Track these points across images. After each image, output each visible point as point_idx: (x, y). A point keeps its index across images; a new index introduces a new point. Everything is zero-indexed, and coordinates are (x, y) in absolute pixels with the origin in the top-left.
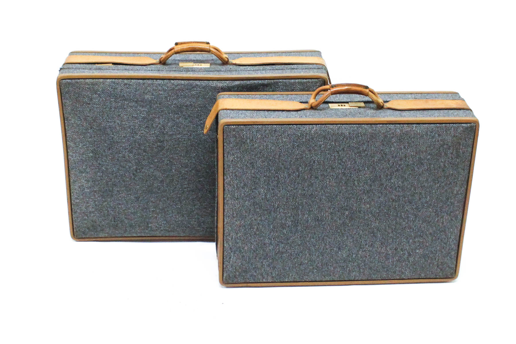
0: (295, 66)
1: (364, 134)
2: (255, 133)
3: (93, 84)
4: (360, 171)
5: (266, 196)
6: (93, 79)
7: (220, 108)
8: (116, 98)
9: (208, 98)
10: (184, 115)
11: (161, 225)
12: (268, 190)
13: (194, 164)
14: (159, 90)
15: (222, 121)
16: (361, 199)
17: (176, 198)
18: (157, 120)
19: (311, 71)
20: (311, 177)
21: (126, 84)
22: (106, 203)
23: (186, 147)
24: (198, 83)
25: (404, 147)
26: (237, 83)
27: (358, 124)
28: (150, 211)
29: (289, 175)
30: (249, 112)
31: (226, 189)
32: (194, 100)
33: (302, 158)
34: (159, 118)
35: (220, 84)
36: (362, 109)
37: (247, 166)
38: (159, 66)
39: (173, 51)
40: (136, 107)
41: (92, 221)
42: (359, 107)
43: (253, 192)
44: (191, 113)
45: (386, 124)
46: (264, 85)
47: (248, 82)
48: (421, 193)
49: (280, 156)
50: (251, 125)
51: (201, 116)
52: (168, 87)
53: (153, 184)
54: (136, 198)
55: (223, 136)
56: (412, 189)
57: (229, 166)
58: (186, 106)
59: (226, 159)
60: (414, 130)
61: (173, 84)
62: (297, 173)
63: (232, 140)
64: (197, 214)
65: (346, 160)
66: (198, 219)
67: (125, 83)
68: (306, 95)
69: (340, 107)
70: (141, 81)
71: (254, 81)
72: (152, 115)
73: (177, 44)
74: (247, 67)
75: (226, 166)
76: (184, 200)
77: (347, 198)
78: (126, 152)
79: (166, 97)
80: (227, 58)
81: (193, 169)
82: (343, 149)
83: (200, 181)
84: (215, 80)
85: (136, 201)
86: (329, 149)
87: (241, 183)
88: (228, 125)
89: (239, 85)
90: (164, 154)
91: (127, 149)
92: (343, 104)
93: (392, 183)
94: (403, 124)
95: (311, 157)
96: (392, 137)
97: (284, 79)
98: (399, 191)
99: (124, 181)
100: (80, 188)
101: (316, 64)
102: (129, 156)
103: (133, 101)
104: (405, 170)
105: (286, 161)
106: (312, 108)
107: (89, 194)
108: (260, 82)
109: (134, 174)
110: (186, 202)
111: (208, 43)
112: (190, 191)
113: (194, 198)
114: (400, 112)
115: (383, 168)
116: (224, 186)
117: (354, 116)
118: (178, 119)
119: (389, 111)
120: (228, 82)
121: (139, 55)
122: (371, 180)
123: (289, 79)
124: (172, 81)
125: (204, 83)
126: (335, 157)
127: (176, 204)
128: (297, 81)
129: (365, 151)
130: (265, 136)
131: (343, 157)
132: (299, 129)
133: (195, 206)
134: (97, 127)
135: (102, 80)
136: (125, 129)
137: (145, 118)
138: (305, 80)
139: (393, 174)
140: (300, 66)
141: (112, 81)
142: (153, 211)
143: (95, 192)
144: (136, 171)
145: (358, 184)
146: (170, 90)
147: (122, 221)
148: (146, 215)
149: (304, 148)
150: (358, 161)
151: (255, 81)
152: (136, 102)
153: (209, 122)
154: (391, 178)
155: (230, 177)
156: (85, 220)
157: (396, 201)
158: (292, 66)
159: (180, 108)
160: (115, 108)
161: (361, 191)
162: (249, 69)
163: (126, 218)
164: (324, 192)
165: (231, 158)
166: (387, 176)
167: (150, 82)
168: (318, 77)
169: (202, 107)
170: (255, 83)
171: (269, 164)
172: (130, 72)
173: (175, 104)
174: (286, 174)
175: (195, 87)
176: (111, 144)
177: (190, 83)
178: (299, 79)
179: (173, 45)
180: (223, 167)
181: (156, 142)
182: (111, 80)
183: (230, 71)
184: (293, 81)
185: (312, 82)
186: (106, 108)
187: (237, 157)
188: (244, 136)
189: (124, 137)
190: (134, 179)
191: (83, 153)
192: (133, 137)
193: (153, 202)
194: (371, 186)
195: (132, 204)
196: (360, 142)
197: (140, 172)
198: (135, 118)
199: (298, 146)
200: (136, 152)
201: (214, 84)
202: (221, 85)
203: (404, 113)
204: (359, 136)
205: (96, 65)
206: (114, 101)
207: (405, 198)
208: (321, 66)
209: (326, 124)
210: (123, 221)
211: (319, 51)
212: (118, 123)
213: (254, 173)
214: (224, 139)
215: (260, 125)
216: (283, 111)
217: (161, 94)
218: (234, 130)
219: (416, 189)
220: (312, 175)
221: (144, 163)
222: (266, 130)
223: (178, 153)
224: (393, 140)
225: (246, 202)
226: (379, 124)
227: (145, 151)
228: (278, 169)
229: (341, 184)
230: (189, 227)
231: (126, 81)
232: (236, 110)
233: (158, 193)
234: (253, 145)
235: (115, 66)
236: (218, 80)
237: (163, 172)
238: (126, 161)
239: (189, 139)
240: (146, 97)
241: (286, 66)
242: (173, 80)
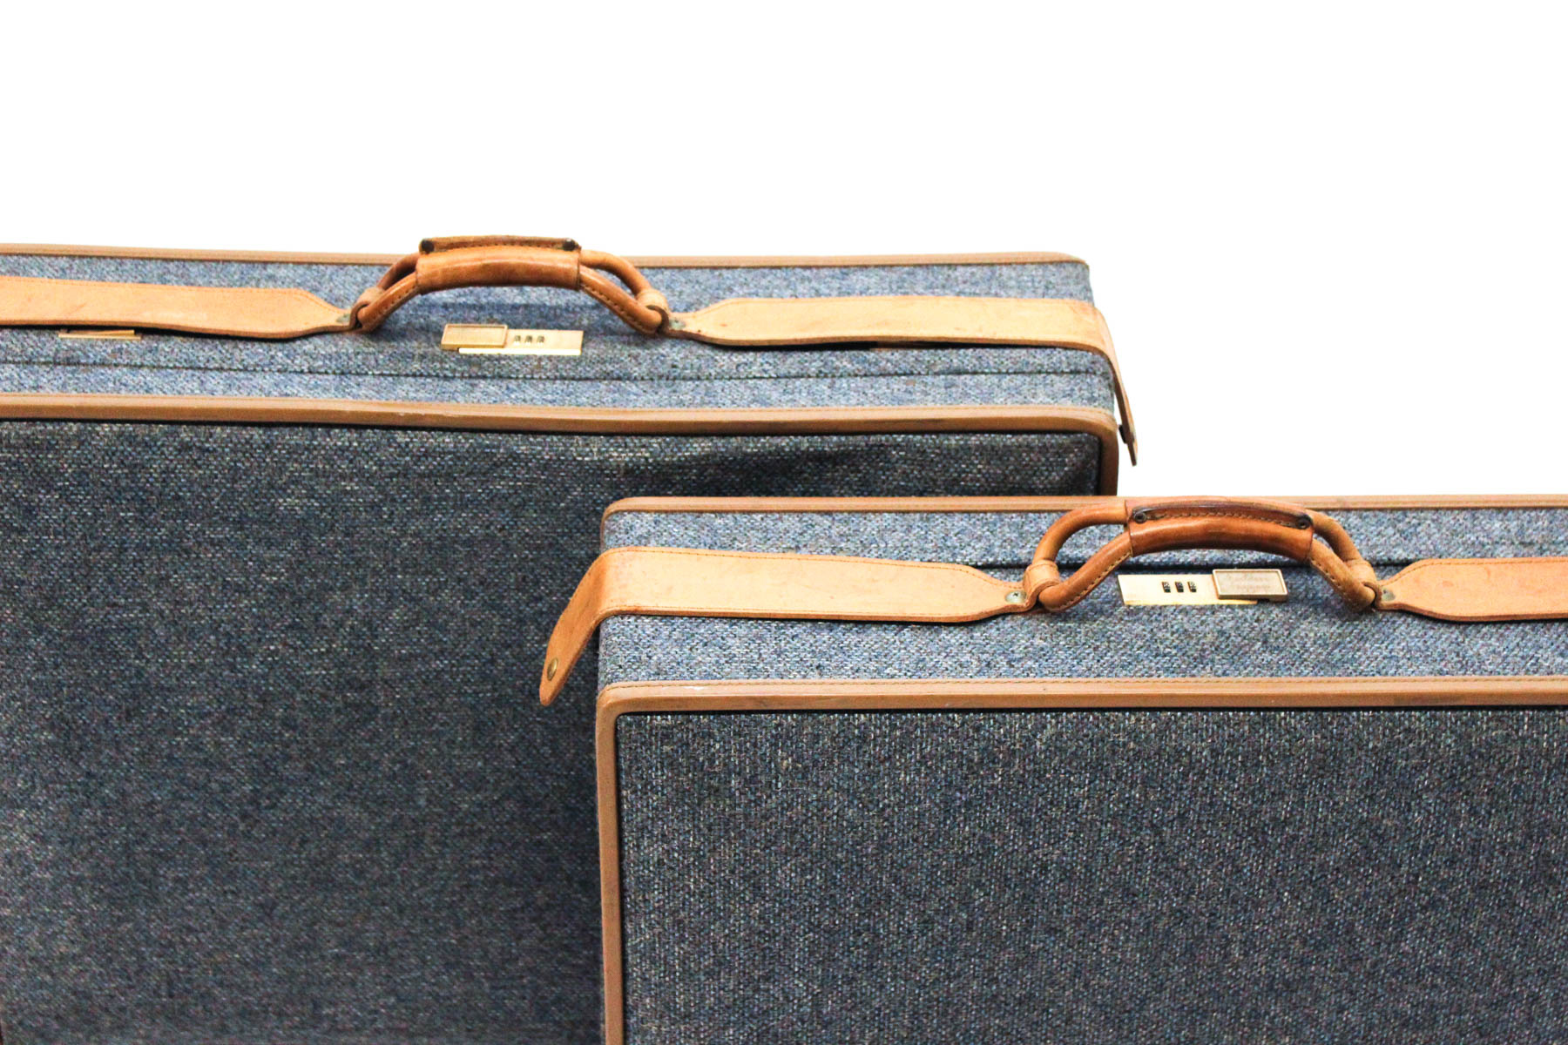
0: (967, 358)
1: (1286, 757)
2: (766, 749)
3: (29, 444)
4: (1257, 905)
5: (817, 1004)
6: (33, 420)
7: (609, 604)
8: (143, 508)
9: (567, 509)
10: (459, 580)
11: (376, 1012)
12: (828, 982)
13: (512, 774)
14: (343, 477)
16: (1256, 1015)
17: (437, 909)
18: (337, 597)
19: (1040, 390)
20: (1026, 929)
21: (185, 447)
22: (130, 926)
23: (473, 707)
24: (521, 446)
25: (1473, 812)
26: (699, 447)
27: (1258, 710)
28: (323, 957)
29: (928, 923)
30: (742, 629)
31: (635, 972)
32: (502, 519)
33: (988, 852)
34: (345, 588)
35: (620, 454)
36: (1276, 612)
37: (728, 886)
38: (347, 345)
39: (408, 281)
40: (242, 546)
41: (75, 993)
42: (1263, 600)
43: (757, 990)
44: (489, 570)
45: (1391, 709)
46: (820, 458)
47: (752, 446)
48: (1535, 998)
49: (881, 847)
50: (748, 712)
51: (537, 583)
52: (380, 464)
53: (333, 855)
54: (261, 905)
55: (617, 758)
56: (1498, 980)
57: (646, 886)
58: (469, 543)
59: (631, 854)
60: (1523, 739)
61: (404, 450)
62: (964, 916)
63: (659, 777)
64: (531, 970)
65: (1192, 862)
66: (537, 989)
67: (181, 443)
68: (1017, 519)
69: (1174, 598)
70: (257, 434)
71: (777, 440)
72: (314, 576)
73: (427, 247)
74: (750, 356)
75: (630, 881)
76: (472, 915)
77: (1191, 1012)
78: (204, 728)
79: (373, 505)
80: (662, 312)
81: (507, 797)
82: (1182, 817)
84: (597, 434)
85: (260, 919)
86: (1115, 816)
87: (702, 954)
88: (639, 712)
89: (707, 456)
90: (376, 734)
91: (209, 714)
92: (1184, 579)
93: (1405, 954)
94: (1471, 708)
95: (1031, 849)
96: (1419, 769)
97: (915, 433)
98: (1434, 986)
99: (204, 844)
100: (10, 864)
101: (1066, 347)
102: (218, 744)
103: (225, 519)
104: (1470, 903)
105: (911, 870)
106: (1038, 607)
107: (54, 889)
108: (804, 443)
109: (244, 816)
110: (480, 922)
111: (570, 246)
112: (496, 882)
113: (515, 910)
114: (1455, 633)
115: (1366, 896)
116: (624, 961)
117: (1234, 654)
118: (435, 593)
119: (1403, 626)
120: (655, 443)
121: (270, 270)
122: (1304, 943)
123: (937, 432)
124: (401, 437)
125: (546, 448)
126: (1141, 847)
127: (440, 932)
128: (974, 440)
129: (1286, 822)
130: (815, 762)
131: (1181, 849)
132: (977, 729)
133: (519, 938)
134: (67, 626)
135: (75, 427)
136: (192, 633)
137: (282, 591)
138: (1009, 439)
139: (1412, 919)
140: (990, 356)
141: (121, 434)
142: (338, 957)
143: (79, 881)
144: (254, 802)
145: (1246, 954)
146: (391, 476)
147: (206, 996)
148: (307, 974)
149: (995, 812)
150: (1249, 864)
151: (783, 442)
152: (239, 524)
153: (561, 652)
154: (1398, 939)
155: (651, 927)
156: (42, 985)
157: (1418, 1027)
158: (956, 358)
159: (441, 547)
160: (141, 547)
161: (1256, 983)
162: (755, 370)
163: (221, 984)
164: (1086, 986)
165: (655, 852)
166: (1382, 926)
167: (296, 438)
168: (1070, 428)
169: (538, 548)
170: (780, 450)
171: (831, 881)
172: (215, 380)
173: (416, 534)
174: (910, 919)
175: (506, 463)
176: (135, 697)
177: (480, 445)
178: (982, 432)
179: (413, 249)
180: (616, 883)
181: (340, 689)
182: (116, 428)
183: (672, 378)
184: (953, 441)
185: (1044, 449)
186: (98, 550)
187: (683, 849)
188: (711, 761)
189: (191, 666)
190: (247, 835)
191: (11, 729)
192: (233, 668)
193: (338, 925)
194: (1303, 963)
195: (243, 929)
196: (1262, 789)
197: (274, 806)
198: (238, 588)
199: (968, 804)
200: (248, 729)
201: (593, 451)
202: (626, 457)
203: (1479, 644)
204: (1258, 764)
205: (62, 335)
206: (136, 519)
207: (1460, 1012)
208: (1084, 360)
209: (1102, 710)
210: (208, 993)
211: (1076, 263)
212: (161, 613)
213: (761, 918)
214: (618, 770)
215: (791, 712)
216: (903, 624)
217: (352, 493)
218: (666, 736)
219: (1517, 980)
220: (1030, 923)
221: (287, 770)
222: (817, 738)
223: (438, 734)
224: (1422, 779)
225: (724, 1029)
226: (1357, 709)
227: (288, 724)
228: (874, 903)
229: (1164, 956)
230: (495, 1019)
231: (185, 434)
232: (681, 615)
233: (357, 888)
234: (758, 802)
235: (147, 342)
236: (609, 435)
237: (373, 807)
238: (205, 762)
239: (484, 678)
240: (284, 503)
241: (926, 355)
242: (404, 428)
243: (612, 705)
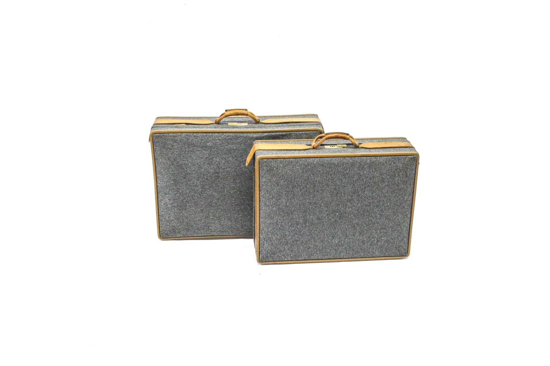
0: (302, 124)
1: (348, 163)
2: (279, 164)
3: (173, 136)
4: (345, 187)
5: (286, 204)
6: (174, 133)
7: (256, 149)
8: (189, 145)
9: (247, 144)
10: (232, 156)
11: (218, 228)
12: (288, 200)
13: (239, 187)
14: (217, 140)
15: (258, 157)
16: (346, 205)
17: (227, 210)
18: (215, 159)
19: (312, 127)
20: (314, 191)
21: (195, 136)
22: (182, 214)
23: (233, 176)
24: (241, 135)
25: (373, 171)
26: (266, 134)
27: (343, 157)
28: (210, 219)
29: (301, 190)
30: (275, 151)
32: (239, 146)
33: (309, 179)
34: (216, 157)
35: (255, 135)
36: (345, 149)
37: (274, 185)
38: (215, 125)
39: (224, 115)
40: (202, 151)
41: (173, 226)
42: (344, 147)
43: (278, 201)
44: (236, 154)
45: (361, 157)
46: (283, 135)
47: (273, 134)
48: (384, 201)
49: (294, 178)
50: (276, 159)
51: (243, 156)
52: (222, 138)
53: (212, 201)
54: (202, 210)
55: (259, 166)
56: (378, 198)
57: (263, 185)
58: (234, 150)
59: (261, 180)
60: (378, 160)
61: (225, 136)
62: (306, 189)
63: (265, 168)
64: (241, 220)
65: (336, 180)
66: (241, 223)
67: (194, 136)
68: (310, 141)
69: (332, 148)
70: (205, 134)
71: (276, 133)
72: (212, 156)
73: (226, 111)
74: (272, 124)
75: (261, 185)
76: (232, 211)
77: (337, 204)
78: (195, 180)
79: (221, 144)
80: (259, 120)
81: (238, 191)
82: (334, 173)
83: (243, 198)
84: (252, 133)
85: (201, 212)
86: (325, 173)
87: (270, 196)
88: (262, 159)
89: (267, 135)
90: (219, 181)
91: (196, 178)
92: (333, 146)
93: (366, 194)
94: (371, 156)
95: (314, 178)
96: (365, 165)
97: (295, 131)
98: (370, 199)
99: (194, 199)
100: (165, 204)
101: (315, 122)
102: (197, 183)
103: (200, 147)
104: (374, 186)
105: (298, 181)
106: (314, 148)
107: (171, 208)
108: (280, 133)
109: (200, 195)
110: (233, 212)
111: (246, 110)
112: (236, 205)
113: (239, 210)
114: (369, 149)
115: (360, 185)
117: (340, 152)
118: (228, 158)
119: (362, 149)
120: (260, 134)
121: (202, 118)
122: (352, 193)
123: (298, 131)
124: (224, 134)
125: (245, 135)
126: (329, 178)
127: (227, 214)
128: (303, 132)
129: (348, 174)
130: (285, 165)
131: (334, 178)
132: (307, 160)
133: (239, 215)
134: (177, 164)
135: (180, 134)
136: (194, 165)
137: (207, 158)
138: (308, 132)
139: (366, 188)
140: (305, 123)
141: (186, 134)
142: (212, 219)
143: (175, 207)
144: (201, 192)
145: (344, 195)
146: (223, 140)
147: (192, 226)
148: (207, 221)
149: (309, 172)
150: (344, 180)
151: (277, 133)
152: (202, 147)
153: (249, 159)
154: (364, 191)
155: (264, 192)
156: (168, 225)
157: (368, 206)
158: (300, 124)
159: (229, 151)
160: (188, 151)
161: (346, 200)
162: (273, 126)
163: (195, 224)
164: (323, 201)
165: (264, 180)
166: (362, 190)
167: (210, 134)
168: (317, 130)
169: (243, 150)
170: (277, 134)
171: (288, 183)
172: (197, 128)
173: (226, 148)
174: (299, 190)
175: (239, 137)
176: (185, 175)
177: (236, 135)
178: (305, 131)
179: (224, 112)
180: (259, 186)
181: (215, 173)
182: (185, 134)
183: (261, 127)
184: (301, 132)
185: (313, 133)
186: (182, 152)
187: (268, 179)
188: (272, 165)
189: (194, 170)
190: (200, 198)
191: (167, 181)
192: (200, 170)
193: (213, 213)
194: (352, 196)
195: (198, 214)
196: (344, 168)
197: (204, 193)
198: (201, 158)
199: (306, 171)
200: (201, 180)
201: (251, 135)
202: (256, 136)
203: (372, 150)
204: (344, 165)
205: (175, 125)
206: (188, 147)
207: (374, 204)
208: (318, 123)
209: (323, 157)
210: (193, 226)
211: (316, 115)
212: (190, 162)
213: (279, 189)
214: (259, 168)
215: (282, 158)
216: (296, 150)
217: (218, 142)
218: (266, 162)
219: (381, 198)
220: (315, 190)
221: (206, 187)
222: (286, 162)
223: (228, 181)
224: (366, 166)
225: (273, 208)
226: (356, 157)
227: (207, 179)
228: (293, 187)
229: (333, 195)
230: (235, 229)
231: (195, 134)
232: (266, 150)
233: (215, 207)
234: (278, 171)
235: (187, 125)
236: (253, 133)
237: (218, 193)
238: (195, 186)
239: (235, 171)
240: (208, 144)
241: (296, 124)
242: (225, 133)
243: (258, 158)
